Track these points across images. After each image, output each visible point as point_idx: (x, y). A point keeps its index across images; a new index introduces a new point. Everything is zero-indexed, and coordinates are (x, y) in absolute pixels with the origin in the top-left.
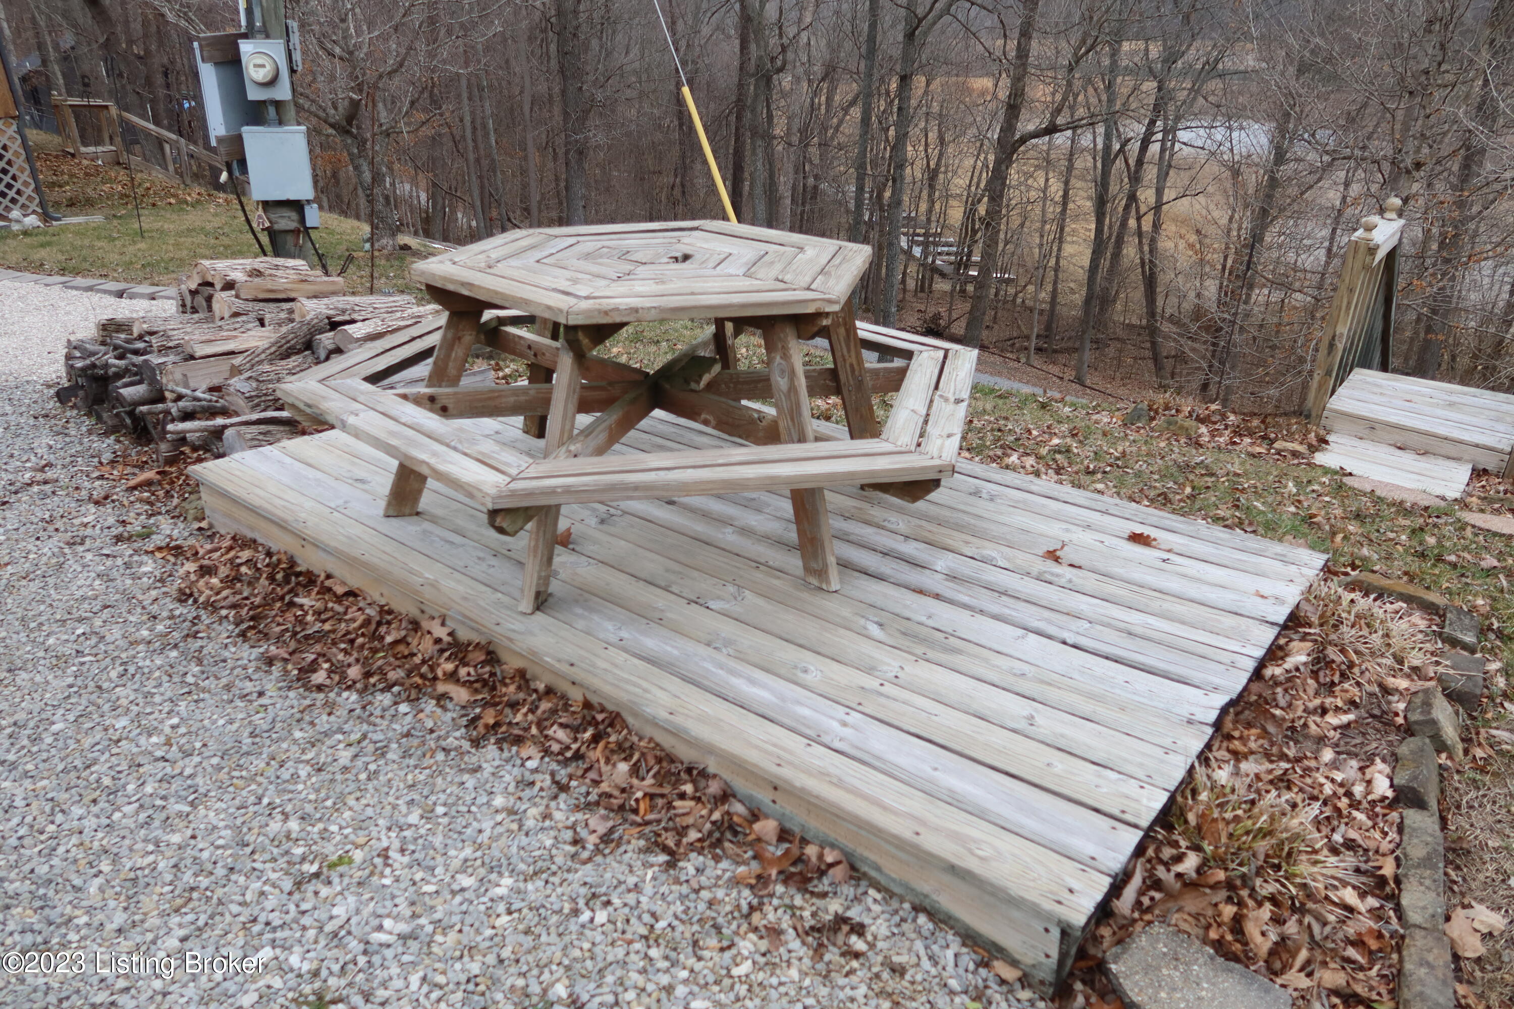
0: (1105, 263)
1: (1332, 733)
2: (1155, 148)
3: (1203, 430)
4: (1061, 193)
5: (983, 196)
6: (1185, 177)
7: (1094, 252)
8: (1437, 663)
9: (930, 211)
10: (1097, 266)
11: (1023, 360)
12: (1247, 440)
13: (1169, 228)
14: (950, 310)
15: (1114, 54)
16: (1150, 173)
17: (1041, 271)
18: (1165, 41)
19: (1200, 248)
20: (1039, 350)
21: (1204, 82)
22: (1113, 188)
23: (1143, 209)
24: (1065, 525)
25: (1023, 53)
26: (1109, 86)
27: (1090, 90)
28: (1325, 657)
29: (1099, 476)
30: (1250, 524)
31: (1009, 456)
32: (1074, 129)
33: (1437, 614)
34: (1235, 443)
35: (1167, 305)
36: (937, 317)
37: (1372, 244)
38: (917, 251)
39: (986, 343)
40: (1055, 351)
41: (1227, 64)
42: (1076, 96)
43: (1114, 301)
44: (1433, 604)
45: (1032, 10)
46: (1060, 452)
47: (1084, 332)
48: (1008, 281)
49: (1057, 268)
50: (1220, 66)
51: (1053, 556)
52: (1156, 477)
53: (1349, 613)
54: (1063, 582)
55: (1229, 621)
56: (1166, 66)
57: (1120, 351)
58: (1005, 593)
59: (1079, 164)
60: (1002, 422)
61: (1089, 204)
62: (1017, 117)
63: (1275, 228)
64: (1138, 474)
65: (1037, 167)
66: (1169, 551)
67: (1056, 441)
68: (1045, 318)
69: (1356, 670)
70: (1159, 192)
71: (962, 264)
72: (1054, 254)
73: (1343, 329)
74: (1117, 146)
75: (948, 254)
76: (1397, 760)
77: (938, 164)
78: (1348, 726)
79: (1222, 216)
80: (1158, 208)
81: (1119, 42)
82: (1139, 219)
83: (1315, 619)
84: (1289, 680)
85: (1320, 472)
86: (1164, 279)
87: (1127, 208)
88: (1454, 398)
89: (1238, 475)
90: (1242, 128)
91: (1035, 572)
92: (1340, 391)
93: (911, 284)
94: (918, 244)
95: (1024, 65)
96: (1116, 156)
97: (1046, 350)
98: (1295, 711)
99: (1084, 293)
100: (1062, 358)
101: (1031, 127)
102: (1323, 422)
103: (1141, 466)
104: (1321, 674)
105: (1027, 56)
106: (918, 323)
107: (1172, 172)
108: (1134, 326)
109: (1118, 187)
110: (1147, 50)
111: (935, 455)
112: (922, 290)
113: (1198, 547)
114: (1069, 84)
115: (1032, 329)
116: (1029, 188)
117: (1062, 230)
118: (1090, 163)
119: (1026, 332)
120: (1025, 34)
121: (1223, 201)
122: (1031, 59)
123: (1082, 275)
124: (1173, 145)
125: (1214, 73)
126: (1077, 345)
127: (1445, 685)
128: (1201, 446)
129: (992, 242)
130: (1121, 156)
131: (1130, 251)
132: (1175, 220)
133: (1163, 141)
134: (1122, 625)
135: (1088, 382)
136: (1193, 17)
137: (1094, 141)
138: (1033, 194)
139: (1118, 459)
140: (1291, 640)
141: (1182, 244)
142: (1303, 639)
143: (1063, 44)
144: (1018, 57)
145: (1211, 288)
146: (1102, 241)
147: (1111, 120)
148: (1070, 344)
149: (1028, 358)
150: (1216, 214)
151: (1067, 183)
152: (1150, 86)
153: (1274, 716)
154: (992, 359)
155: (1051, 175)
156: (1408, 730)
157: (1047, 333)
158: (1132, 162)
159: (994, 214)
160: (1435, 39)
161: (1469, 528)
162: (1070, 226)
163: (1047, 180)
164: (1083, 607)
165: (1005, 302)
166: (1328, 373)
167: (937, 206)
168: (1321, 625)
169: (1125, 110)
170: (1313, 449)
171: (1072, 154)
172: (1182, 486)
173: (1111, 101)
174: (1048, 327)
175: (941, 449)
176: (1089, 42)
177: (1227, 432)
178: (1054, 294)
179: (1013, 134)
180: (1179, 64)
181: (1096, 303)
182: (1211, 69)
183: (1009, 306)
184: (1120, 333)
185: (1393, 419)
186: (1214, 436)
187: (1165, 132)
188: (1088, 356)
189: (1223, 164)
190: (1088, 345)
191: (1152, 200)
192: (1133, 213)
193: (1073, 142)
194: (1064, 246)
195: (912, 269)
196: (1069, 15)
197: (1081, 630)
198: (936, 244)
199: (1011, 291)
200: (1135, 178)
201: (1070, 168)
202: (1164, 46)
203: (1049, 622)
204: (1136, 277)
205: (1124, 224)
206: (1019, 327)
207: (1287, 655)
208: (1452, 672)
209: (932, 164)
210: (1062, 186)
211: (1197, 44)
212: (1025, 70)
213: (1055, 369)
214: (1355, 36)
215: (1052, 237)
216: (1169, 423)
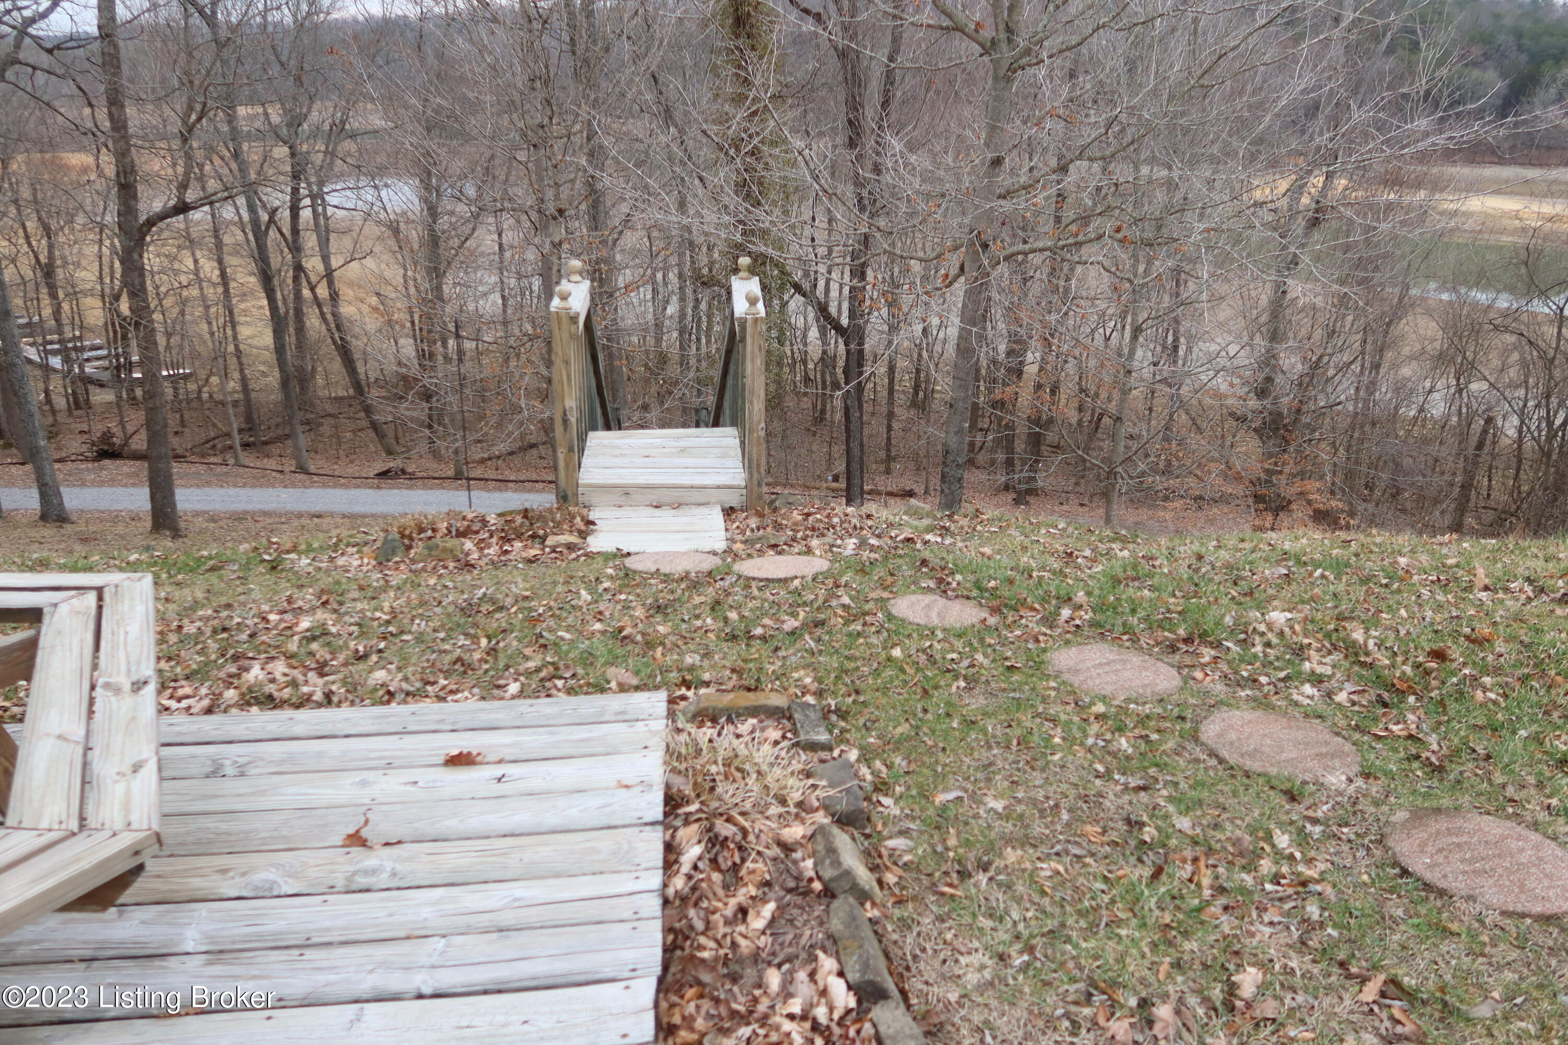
0: (290, 339)
1: (763, 938)
2: (306, 214)
3: (469, 545)
4: (217, 272)
5: (121, 290)
6: (347, 242)
7: (275, 331)
8: (815, 787)
9: (57, 312)
10: (283, 346)
11: (231, 461)
12: (518, 545)
13: (346, 292)
14: (122, 423)
15: (231, 119)
16: (310, 241)
17: (221, 360)
18: (283, 104)
19: (383, 308)
20: (246, 446)
21: (336, 144)
22: (275, 260)
23: (314, 279)
24: (358, 777)
25: (119, 125)
26: (236, 155)
27: (217, 161)
28: (716, 836)
29: (374, 658)
30: (567, 667)
31: (247, 670)
32: (211, 203)
33: (784, 717)
34: (506, 552)
35: (367, 370)
36: (107, 436)
37: (572, 312)
38: (56, 362)
39: (180, 451)
40: (265, 443)
41: (354, 124)
42: (201, 166)
43: (313, 377)
44: (777, 708)
45: (114, 74)
46: (314, 638)
47: (291, 417)
48: (186, 377)
49: (238, 353)
50: (347, 127)
51: (357, 840)
52: (442, 635)
53: (715, 762)
54: (383, 880)
55: (605, 843)
56: (292, 130)
57: (336, 427)
58: (307, 945)
59: (227, 239)
60: (224, 614)
61: (253, 279)
62: (135, 197)
63: (449, 280)
64: (420, 638)
65: (179, 247)
66: (500, 762)
67: (305, 623)
68: (242, 409)
69: (751, 838)
70: (326, 259)
71: (121, 368)
72: (230, 339)
73: (571, 403)
74: (265, 217)
75: (98, 358)
76: (835, 942)
77: (51, 256)
78: (773, 921)
79: (394, 274)
80: (329, 275)
81: (233, 108)
82: (312, 289)
83: (688, 791)
84: (694, 889)
85: (600, 560)
86: (357, 345)
87: (296, 279)
88: (682, 443)
89: (526, 598)
90: (386, 186)
91: (340, 884)
92: (585, 461)
93: (60, 402)
94: (55, 353)
95: (125, 138)
96: (268, 228)
97: (254, 444)
98: (715, 928)
99: (277, 373)
100: (275, 449)
101: (158, 206)
102: (581, 499)
103: (419, 625)
104: (720, 859)
105: (125, 127)
106: (84, 448)
107: (333, 236)
108: (342, 398)
109: (279, 258)
110: (266, 114)
111: (119, 825)
112: (78, 407)
113: (532, 741)
114: (188, 157)
115: (230, 425)
116: (176, 272)
117: (231, 313)
118: (240, 237)
119: (225, 429)
120: (115, 101)
121: (392, 261)
122: (131, 131)
123: (270, 356)
124: (324, 209)
125: (343, 135)
126: (287, 431)
127: (832, 810)
128: (473, 566)
129: (148, 344)
130: (273, 227)
131: (313, 321)
132: (351, 284)
133: (313, 206)
134: (484, 920)
135: (312, 469)
136: (305, 79)
137: (238, 213)
138: (184, 279)
139: (388, 622)
140: (676, 829)
141: (365, 309)
142: (687, 823)
143: (167, 111)
144: (115, 129)
145: (408, 348)
146: (279, 316)
147: (250, 190)
148: (280, 432)
149: (236, 458)
150: (388, 274)
151: (220, 262)
152: (282, 151)
153: (703, 961)
154: (193, 469)
155: (199, 254)
156: (829, 893)
157: (250, 425)
158: (286, 231)
159: (141, 311)
160: (540, 95)
161: (754, 584)
162: (240, 307)
163: (196, 261)
164: (426, 913)
165: (189, 401)
166: (571, 449)
167: (66, 306)
168: (698, 796)
169: (263, 180)
170: (583, 535)
171: (216, 231)
172: (475, 639)
173: (243, 170)
174: (249, 418)
175: (126, 806)
176: (198, 107)
177: (494, 540)
178: (244, 380)
179: (136, 218)
180: (305, 126)
181: (294, 383)
182: (339, 131)
183: (195, 404)
184: (329, 408)
185: (642, 480)
186: (481, 549)
187: (313, 197)
188: (303, 440)
189: (379, 223)
190: (300, 429)
191: (321, 267)
192: (304, 283)
193: (213, 216)
194: (239, 328)
195: (56, 384)
196: (164, 81)
197: (435, 960)
198: (82, 349)
199: (192, 387)
200: (296, 248)
201: (219, 245)
202: (284, 109)
203: (386, 965)
204: (327, 348)
205: (298, 296)
206: (214, 425)
207: (680, 854)
208: (832, 792)
209: (43, 259)
210: (215, 264)
211: (317, 105)
212: (127, 143)
213: (271, 463)
214: (471, 95)
215: (221, 321)
216: (430, 549)
